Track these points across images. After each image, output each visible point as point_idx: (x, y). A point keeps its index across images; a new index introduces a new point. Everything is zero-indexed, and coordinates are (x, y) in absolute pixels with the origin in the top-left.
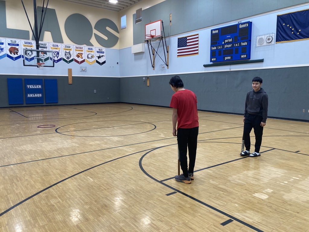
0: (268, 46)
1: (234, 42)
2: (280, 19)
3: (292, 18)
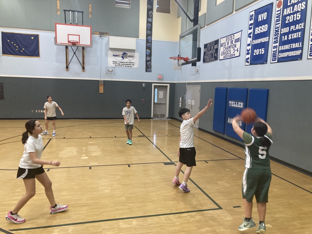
2: (4, 36)
3: (15, 37)
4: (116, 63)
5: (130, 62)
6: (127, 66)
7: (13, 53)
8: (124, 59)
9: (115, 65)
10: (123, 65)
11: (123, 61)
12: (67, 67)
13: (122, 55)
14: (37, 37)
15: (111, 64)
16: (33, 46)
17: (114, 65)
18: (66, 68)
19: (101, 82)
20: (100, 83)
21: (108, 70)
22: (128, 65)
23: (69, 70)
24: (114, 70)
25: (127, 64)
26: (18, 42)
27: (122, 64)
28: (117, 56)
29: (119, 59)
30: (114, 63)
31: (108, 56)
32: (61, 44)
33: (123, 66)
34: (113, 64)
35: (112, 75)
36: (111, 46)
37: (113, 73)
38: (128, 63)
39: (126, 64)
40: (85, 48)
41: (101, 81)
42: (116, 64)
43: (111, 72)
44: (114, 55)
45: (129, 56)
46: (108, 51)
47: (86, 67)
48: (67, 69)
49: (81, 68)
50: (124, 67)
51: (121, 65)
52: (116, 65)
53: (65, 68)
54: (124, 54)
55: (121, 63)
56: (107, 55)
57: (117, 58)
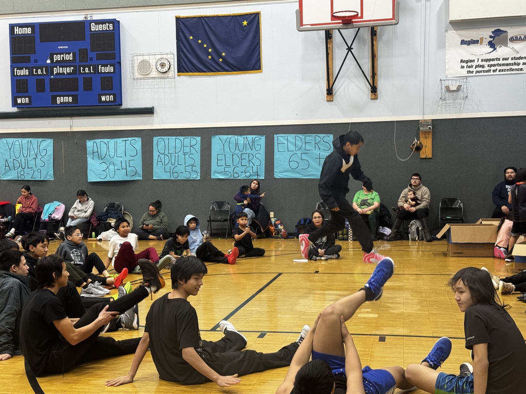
0: (162, 80)
1: (80, 61)
2: (182, 26)
3: (207, 28)
4: (469, 64)
5: (518, 56)
6: (508, 70)
7: (201, 67)
8: (495, 49)
9: (469, 72)
10: (493, 68)
11: (494, 55)
12: (330, 92)
13: (491, 37)
14: (254, 19)
15: (454, 70)
16: (247, 43)
17: (466, 70)
18: (328, 94)
19: (423, 126)
20: (421, 129)
21: (448, 89)
22: (509, 67)
23: (334, 98)
24: (464, 87)
25: (507, 65)
26: (213, 38)
27: (488, 66)
28: (475, 42)
29: (482, 51)
30: (465, 65)
31: (445, 47)
32: (315, 27)
33: (494, 71)
34: (463, 67)
35: (458, 101)
36: (455, 16)
37: (461, 94)
38: (510, 61)
39: (504, 65)
40: (378, 30)
41: (426, 123)
42: (472, 67)
43: (455, 94)
44: (463, 42)
45: (512, 40)
46: (446, 31)
47: (381, 84)
48: (329, 97)
49: (367, 89)
50: (497, 73)
51: (487, 68)
52: (471, 70)
53: (325, 92)
54: (498, 33)
55: (488, 63)
56: (442, 45)
57: (473, 48)
